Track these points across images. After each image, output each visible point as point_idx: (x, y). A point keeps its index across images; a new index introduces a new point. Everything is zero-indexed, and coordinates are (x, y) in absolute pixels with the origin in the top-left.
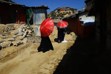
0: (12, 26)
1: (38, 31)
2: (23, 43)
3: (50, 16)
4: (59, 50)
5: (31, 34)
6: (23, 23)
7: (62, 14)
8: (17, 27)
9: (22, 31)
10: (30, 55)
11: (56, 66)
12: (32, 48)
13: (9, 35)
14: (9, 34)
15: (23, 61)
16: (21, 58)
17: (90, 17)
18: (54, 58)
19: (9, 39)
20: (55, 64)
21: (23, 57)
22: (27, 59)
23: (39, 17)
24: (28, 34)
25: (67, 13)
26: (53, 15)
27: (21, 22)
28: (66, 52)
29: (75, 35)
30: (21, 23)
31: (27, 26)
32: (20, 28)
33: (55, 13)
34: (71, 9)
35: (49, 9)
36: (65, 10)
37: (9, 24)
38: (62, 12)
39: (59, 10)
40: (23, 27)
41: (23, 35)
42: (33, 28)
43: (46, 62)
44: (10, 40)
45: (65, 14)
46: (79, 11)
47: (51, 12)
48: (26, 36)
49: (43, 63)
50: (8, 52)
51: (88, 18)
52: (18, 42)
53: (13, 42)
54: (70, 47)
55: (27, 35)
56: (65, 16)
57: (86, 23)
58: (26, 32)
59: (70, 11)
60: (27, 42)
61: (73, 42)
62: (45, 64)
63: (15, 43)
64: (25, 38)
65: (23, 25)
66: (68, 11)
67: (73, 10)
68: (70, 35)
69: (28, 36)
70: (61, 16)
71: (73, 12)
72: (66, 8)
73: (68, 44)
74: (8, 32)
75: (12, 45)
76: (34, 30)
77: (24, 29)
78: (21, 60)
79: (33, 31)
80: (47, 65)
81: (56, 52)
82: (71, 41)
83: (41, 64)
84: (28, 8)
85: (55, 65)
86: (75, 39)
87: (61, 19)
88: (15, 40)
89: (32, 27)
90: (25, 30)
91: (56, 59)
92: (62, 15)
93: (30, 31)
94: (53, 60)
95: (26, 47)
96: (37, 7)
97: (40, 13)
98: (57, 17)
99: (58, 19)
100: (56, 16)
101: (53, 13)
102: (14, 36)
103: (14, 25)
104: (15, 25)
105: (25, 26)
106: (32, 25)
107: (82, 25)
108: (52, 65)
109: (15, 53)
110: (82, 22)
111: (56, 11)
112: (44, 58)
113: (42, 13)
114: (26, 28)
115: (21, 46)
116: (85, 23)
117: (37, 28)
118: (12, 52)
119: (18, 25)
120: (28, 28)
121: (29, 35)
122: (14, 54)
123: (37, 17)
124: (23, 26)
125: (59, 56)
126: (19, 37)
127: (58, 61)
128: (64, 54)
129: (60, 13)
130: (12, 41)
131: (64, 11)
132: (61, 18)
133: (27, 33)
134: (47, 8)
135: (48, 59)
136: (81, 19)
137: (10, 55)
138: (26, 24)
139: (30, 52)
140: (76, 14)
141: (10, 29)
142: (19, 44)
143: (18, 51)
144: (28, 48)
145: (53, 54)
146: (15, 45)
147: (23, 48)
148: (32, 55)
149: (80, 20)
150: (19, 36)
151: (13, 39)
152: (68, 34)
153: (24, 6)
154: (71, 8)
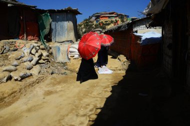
0: (12, 44)
1: (61, 54)
2: (31, 75)
3: (83, 26)
4: (98, 88)
5: (47, 58)
6: (32, 38)
7: (103, 24)
8: (22, 45)
9: (31, 53)
10: (44, 98)
11: (91, 120)
12: (48, 85)
13: (6, 61)
14: (6, 58)
15: (29, 110)
16: (26, 104)
18: (89, 105)
19: (5, 68)
20: (89, 116)
21: (29, 102)
22: (38, 105)
23: (62, 27)
24: (43, 58)
25: (112, 22)
26: (87, 25)
27: (30, 37)
28: (111, 92)
29: (126, 60)
30: (28, 39)
31: (39, 44)
32: (26, 47)
33: (90, 22)
34: (118, 15)
35: (79, 13)
36: (109, 17)
37: (8, 40)
38: (103, 20)
39: (98, 17)
40: (32, 46)
41: (32, 60)
42: (50, 48)
43: (74, 111)
44: (6, 71)
45: (109, 24)
46: (132, 19)
47: (84, 20)
48: (37, 63)
49: (67, 115)
50: (1, 92)
51: (149, 31)
52: (22, 74)
53: (12, 74)
54: (117, 82)
55: (40, 59)
56: (109, 27)
57: (146, 39)
58: (37, 55)
59: (117, 19)
60: (39, 73)
61: (123, 73)
62: (70, 116)
63: (15, 75)
64: (35, 65)
65: (33, 41)
66: (114, 19)
67: (121, 17)
68: (117, 60)
69: (41, 61)
70: (101, 28)
71: (123, 21)
72: (110, 14)
73: (114, 76)
74: (4, 55)
75: (10, 78)
76: (53, 50)
77: (34, 49)
78: (25, 107)
79: (51, 54)
80: (75, 118)
81: (92, 92)
82: (119, 72)
83: (63, 117)
84: (43, 11)
85: (90, 118)
86: (126, 67)
87: (101, 32)
88: (16, 70)
89: (50, 46)
90: (37, 52)
91: (91, 107)
92: (103, 26)
93: (45, 53)
94: (86, 108)
95: (38, 83)
96: (58, 10)
97: (64, 21)
98: (95, 29)
99: (96, 32)
100: (93, 27)
101: (87, 22)
102: (16, 63)
103: (15, 42)
104: (19, 42)
105: (36, 45)
106: (51, 43)
107: (139, 42)
108: (84, 118)
109: (15, 94)
110: (139, 38)
111: (94, 18)
112: (70, 104)
113: (68, 20)
114: (38, 48)
115: (28, 81)
116: (143, 38)
117: (59, 48)
118: (10, 92)
119: (24, 41)
120: (42, 47)
121: (44, 60)
122: (14, 96)
123: (58, 28)
124: (33, 43)
125: (97, 100)
126: (25, 64)
127: (96, 111)
128: (107, 97)
129: (100, 22)
130: (10, 71)
131: (107, 19)
132: (101, 30)
133: (41, 56)
134: (76, 12)
135: (77, 107)
136: (136, 32)
137: (5, 98)
138: (39, 40)
139: (43, 92)
140: (128, 24)
141: (7, 49)
142: (23, 78)
143: (20, 90)
144: (42, 84)
145: (87, 95)
146: (16, 78)
147: (32, 85)
148: (48, 98)
149: (135, 34)
150: (25, 62)
151: (13, 68)
152: (114, 57)
153: (34, 7)
154: (119, 13)
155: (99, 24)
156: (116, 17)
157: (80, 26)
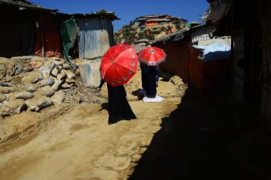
0: (25, 62)
1: (91, 75)
2: (52, 104)
3: (121, 36)
4: (143, 121)
5: (73, 80)
6: (52, 53)
7: (150, 32)
8: (39, 64)
9: (51, 74)
10: (71, 134)
11: (134, 160)
12: (76, 116)
13: (19, 86)
14: (19, 81)
15: (52, 149)
16: (48, 141)
17: (219, 40)
18: (130, 142)
19: (18, 95)
20: (131, 156)
21: (53, 138)
22: (63, 143)
23: (93, 39)
24: (67, 80)
25: (163, 29)
26: (128, 34)
27: (49, 52)
28: (160, 125)
29: (182, 83)
30: (47, 55)
31: (62, 61)
32: (45, 66)
33: (132, 29)
34: (172, 20)
35: (116, 18)
36: (159, 22)
37: (20, 57)
38: (150, 27)
39: (143, 23)
40: (53, 65)
41: (53, 83)
42: (77, 67)
43: (111, 151)
44: (20, 98)
45: (158, 33)
46: (192, 25)
47: (124, 27)
48: (60, 88)
49: (103, 155)
50: (15, 126)
51: (215, 42)
52: (40, 103)
53: (27, 102)
54: (169, 112)
55: (63, 83)
56: (158, 37)
57: (210, 54)
58: (60, 76)
59: (171, 24)
60: (63, 101)
61: (178, 100)
62: (106, 156)
63: (32, 104)
64: (58, 90)
65: (54, 58)
66: (166, 25)
67: (177, 22)
68: (169, 83)
69: (65, 85)
70: (147, 37)
71: (178, 28)
72: (160, 17)
73: (166, 105)
74: (16, 77)
75: (25, 108)
76: (80, 70)
77: (55, 69)
78: (46, 146)
79: (79, 75)
80: (112, 158)
81: (135, 126)
82: (172, 99)
83: (97, 158)
84: (67, 17)
85: (132, 158)
86: (182, 93)
87: (147, 44)
88: (32, 97)
89: (77, 64)
90: (59, 72)
91: (134, 145)
92: (150, 35)
93: (70, 75)
94: (127, 146)
95: (61, 115)
96: (87, 15)
97: (96, 29)
98: (138, 39)
99: (140, 44)
100: (136, 37)
101: (127, 30)
102: (31, 87)
103: (30, 59)
104: (34, 59)
105: (57, 63)
106: (77, 60)
107: (199, 57)
108: (125, 158)
109: (33, 129)
110: (200, 51)
111: (137, 24)
112: (105, 141)
113: (100, 28)
114: (60, 67)
115: (49, 111)
116: (206, 52)
117: (89, 68)
118: (26, 126)
119: (42, 59)
120: (66, 65)
121: (69, 83)
122: (30, 131)
123: (88, 39)
124: (54, 60)
125: (141, 137)
126: (44, 88)
127: (140, 149)
128: (155, 132)
129: (146, 29)
130: (25, 99)
131: (156, 25)
132: (147, 40)
133: (64, 78)
134: (112, 17)
135: (115, 145)
136: (196, 43)
137: (20, 134)
138: (62, 56)
139: (70, 126)
140: (185, 33)
141: (19, 69)
142: (42, 107)
143: (39, 123)
144: (67, 116)
145: (128, 130)
146: (32, 108)
147: (54, 117)
148: (76, 133)
149: (195, 46)
150: (43, 86)
151: (28, 94)
152: (166, 80)
153: (55, 11)
154: (173, 17)
155: (145, 32)
156: (168, 22)
157: (118, 35)
